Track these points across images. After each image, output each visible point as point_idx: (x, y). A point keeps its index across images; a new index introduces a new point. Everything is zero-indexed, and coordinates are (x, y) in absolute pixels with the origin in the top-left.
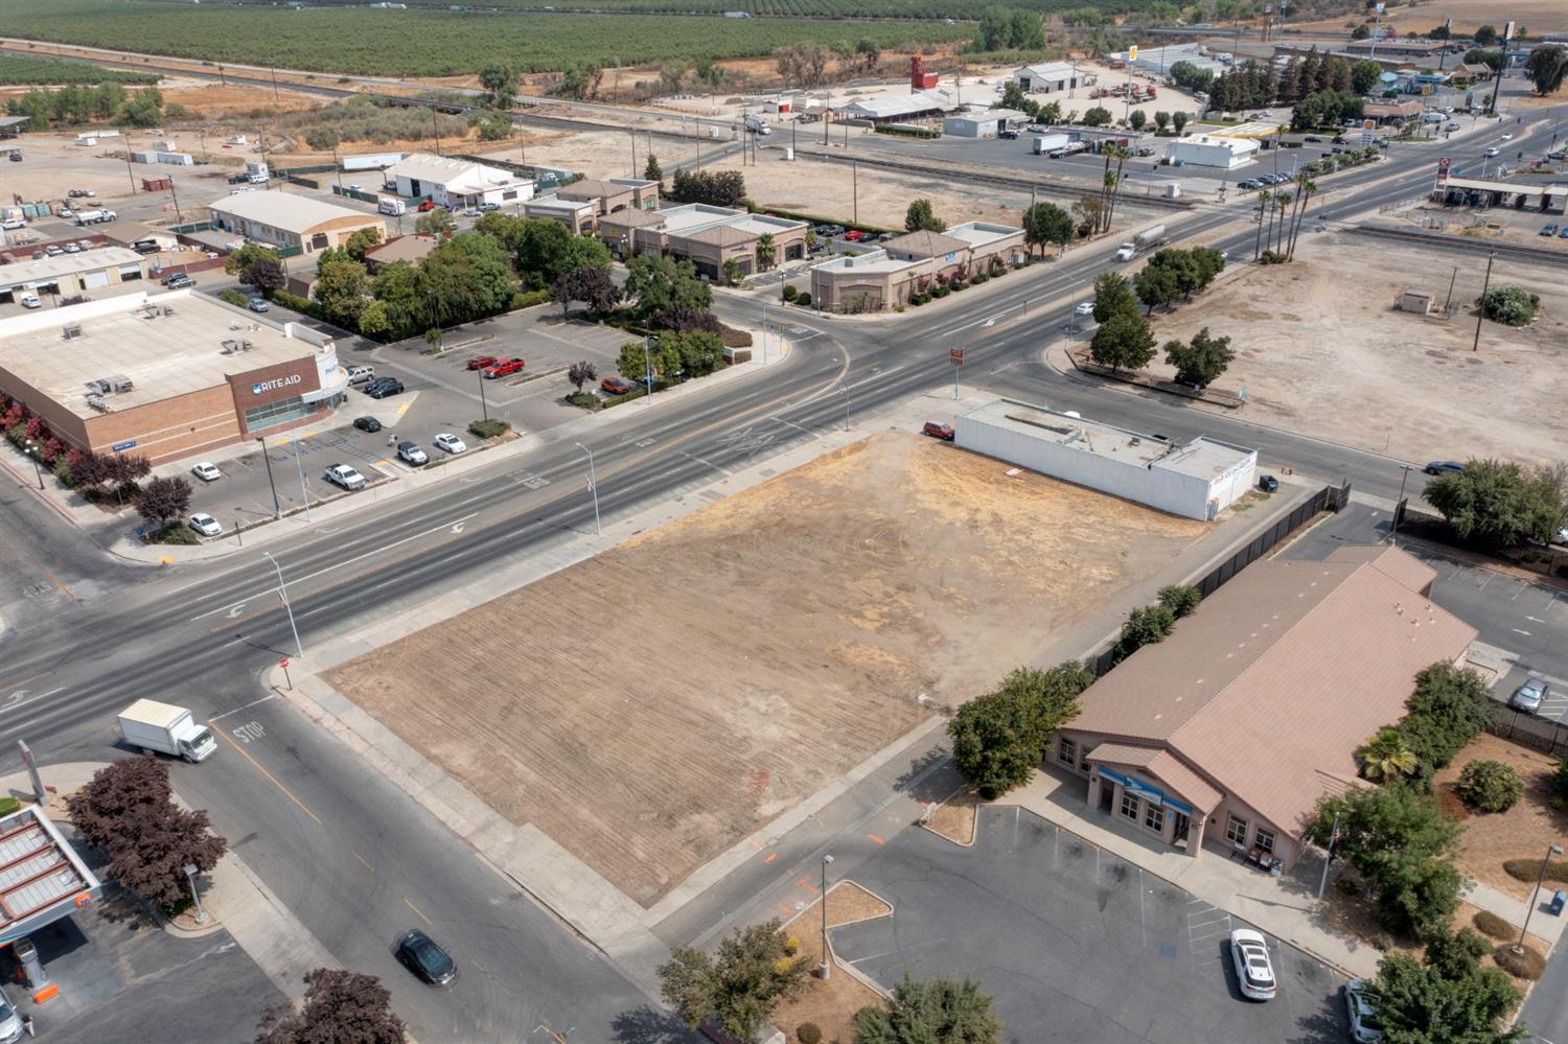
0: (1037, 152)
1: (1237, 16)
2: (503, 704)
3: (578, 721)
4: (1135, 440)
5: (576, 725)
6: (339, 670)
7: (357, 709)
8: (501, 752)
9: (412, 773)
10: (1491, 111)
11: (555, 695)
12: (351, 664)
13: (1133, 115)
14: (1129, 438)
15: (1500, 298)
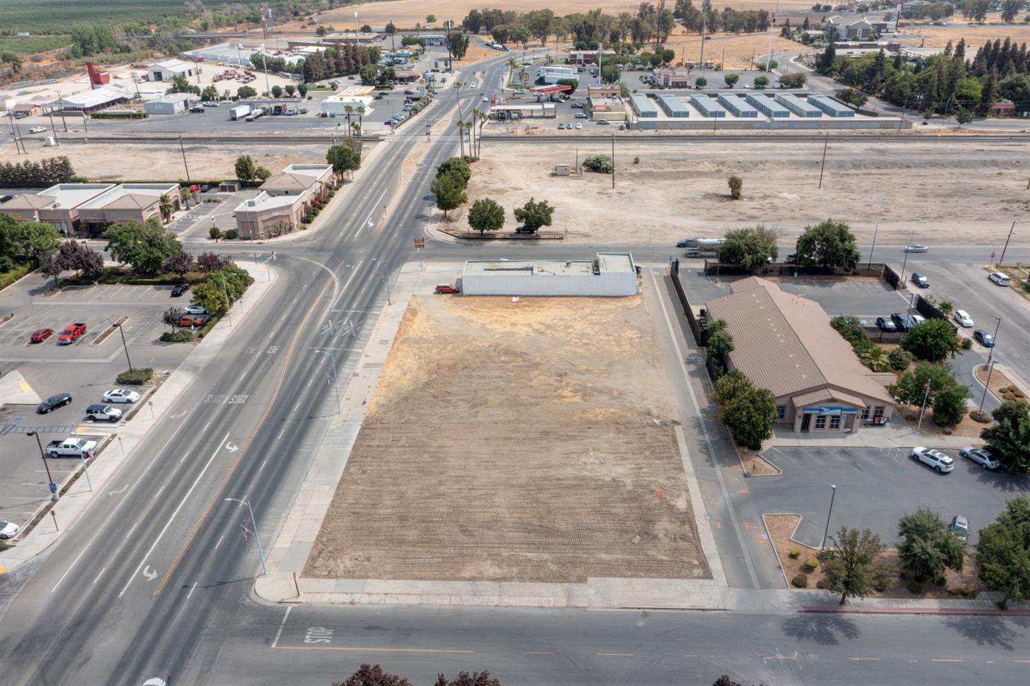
0: (234, 119)
1: (225, 24)
2: (456, 530)
4: (568, 264)
6: (312, 567)
7: (370, 581)
8: (506, 554)
10: (450, 69)
11: (479, 510)
12: (313, 559)
13: (273, 89)
14: (565, 264)
15: (598, 160)
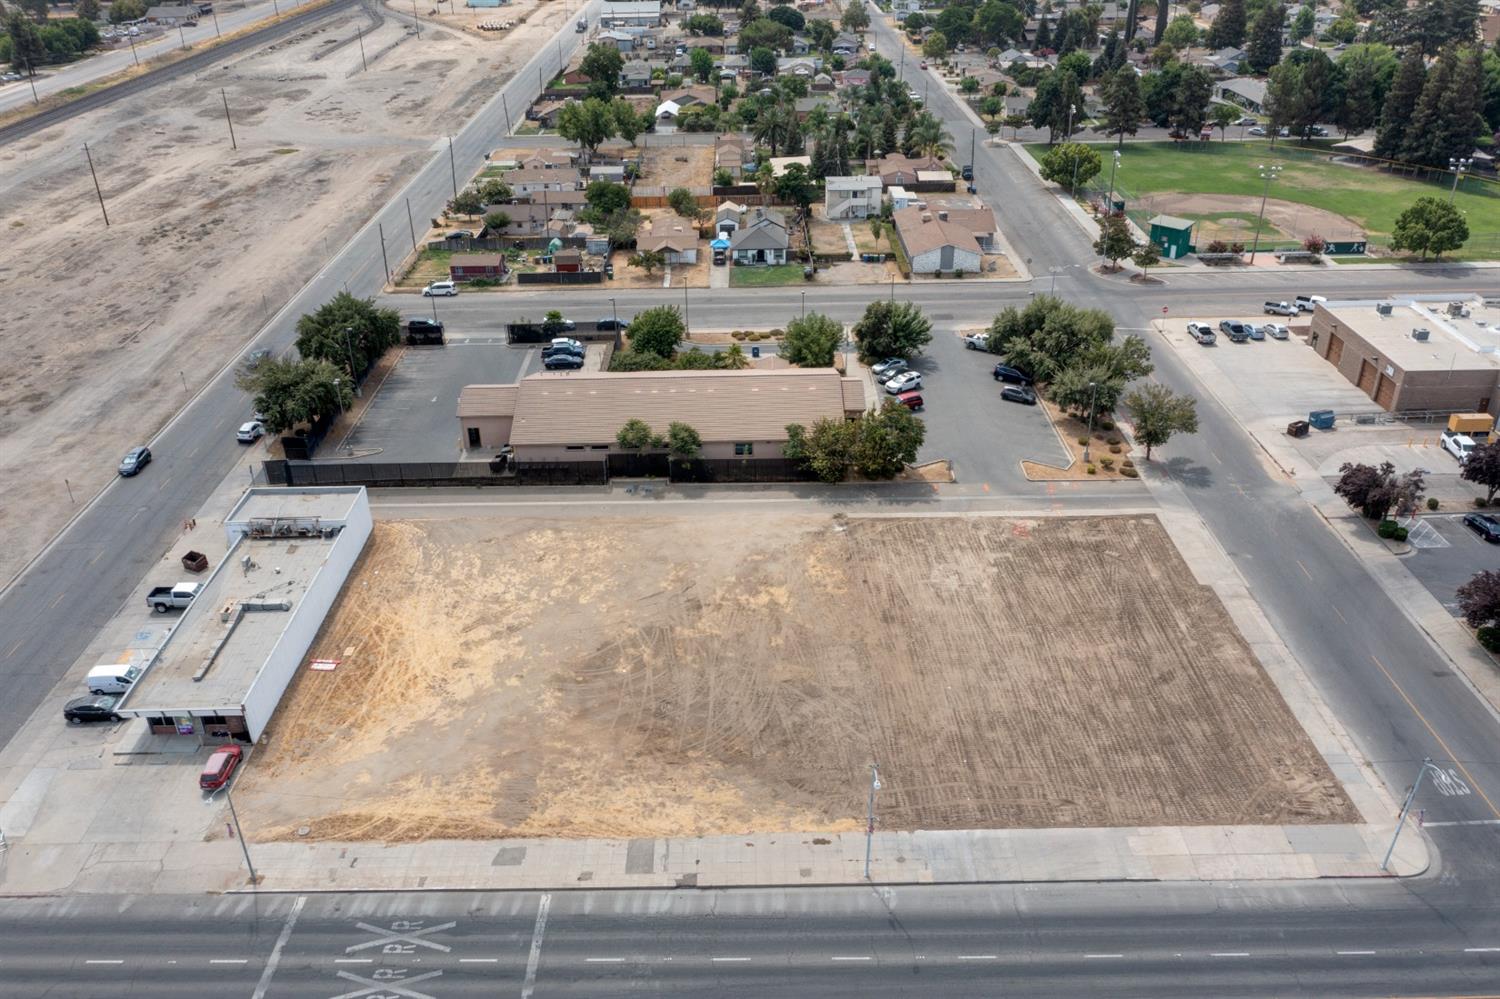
2: (1166, 687)
3: (1108, 638)
5: (1113, 635)
6: (1333, 817)
7: (1322, 751)
8: (1193, 644)
9: (1280, 662)
11: (1111, 671)
12: (1318, 819)
